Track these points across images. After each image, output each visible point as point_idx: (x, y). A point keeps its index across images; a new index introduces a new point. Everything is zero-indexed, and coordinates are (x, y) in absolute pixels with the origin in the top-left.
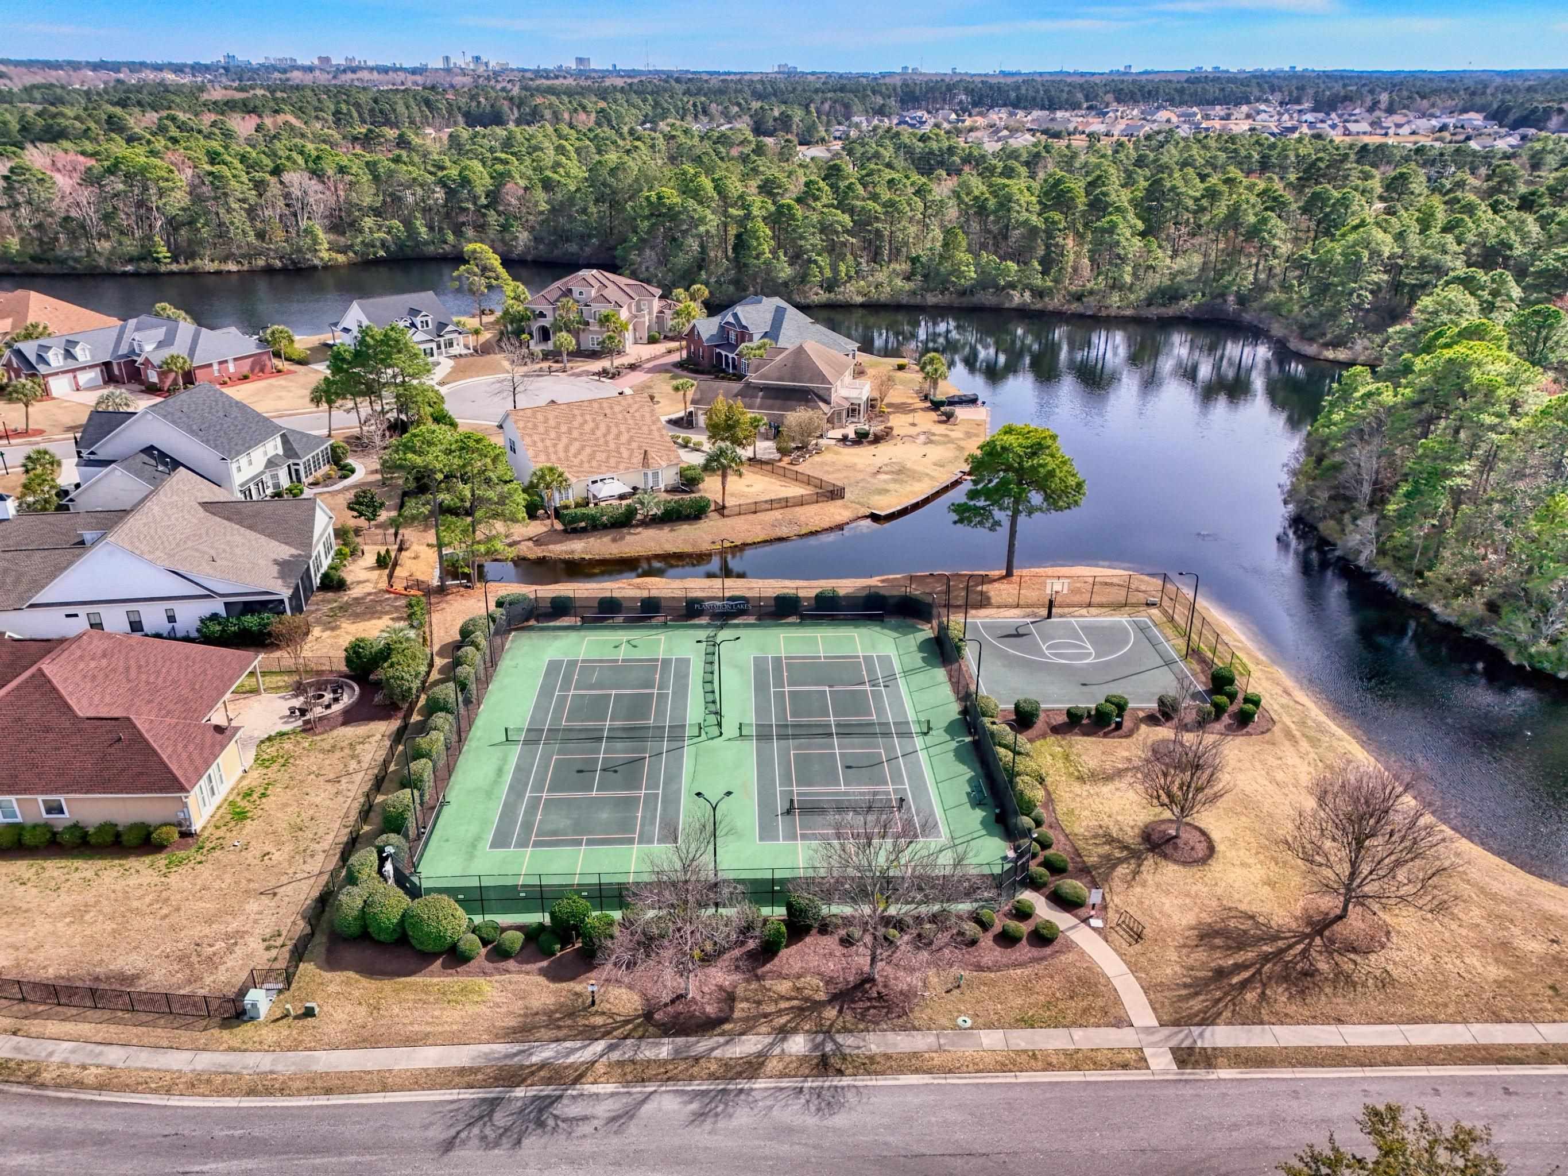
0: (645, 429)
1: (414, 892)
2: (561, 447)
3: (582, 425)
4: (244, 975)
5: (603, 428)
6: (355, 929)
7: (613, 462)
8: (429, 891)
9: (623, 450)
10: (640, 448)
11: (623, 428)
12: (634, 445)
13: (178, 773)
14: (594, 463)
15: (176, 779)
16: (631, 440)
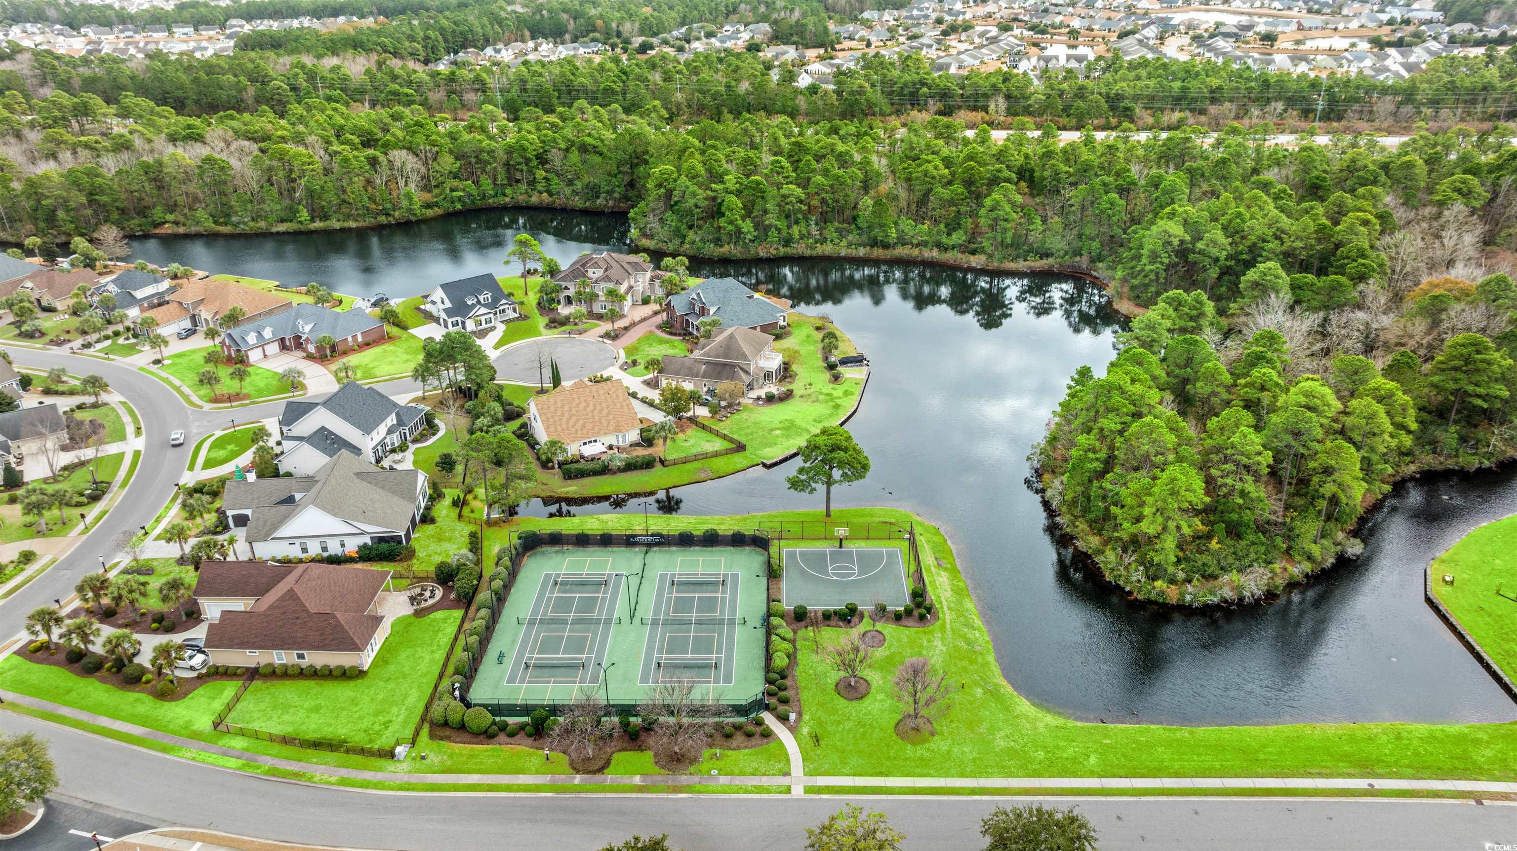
0: (618, 405)
1: (468, 705)
2: (564, 422)
3: (578, 404)
4: (394, 740)
5: (591, 407)
6: (442, 721)
7: (596, 429)
8: (475, 705)
9: (603, 420)
10: (614, 418)
11: (604, 405)
12: (611, 417)
13: (358, 642)
14: (585, 431)
15: (357, 645)
16: (609, 413)
